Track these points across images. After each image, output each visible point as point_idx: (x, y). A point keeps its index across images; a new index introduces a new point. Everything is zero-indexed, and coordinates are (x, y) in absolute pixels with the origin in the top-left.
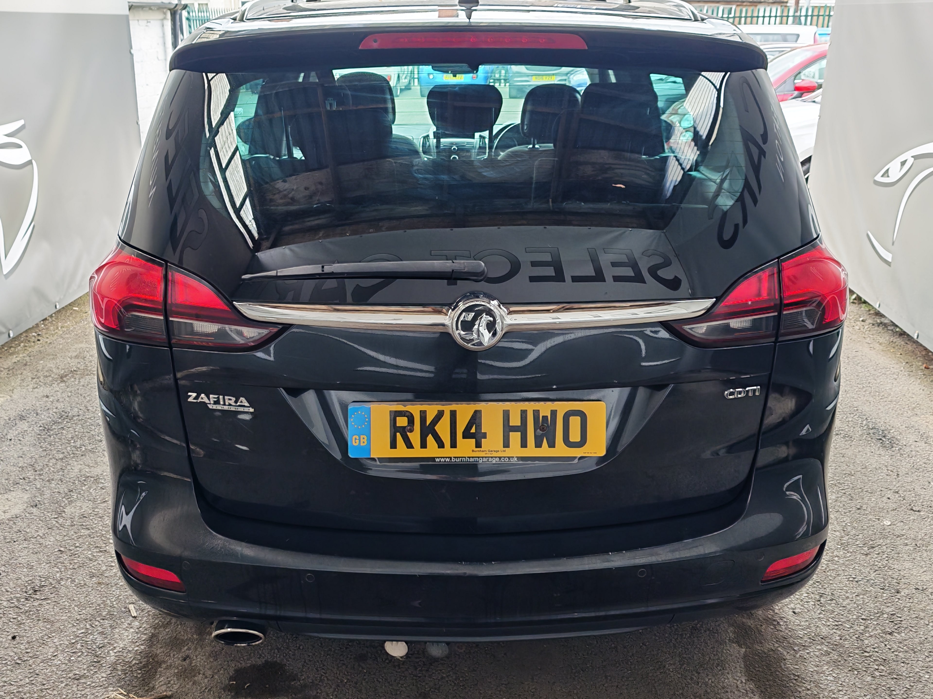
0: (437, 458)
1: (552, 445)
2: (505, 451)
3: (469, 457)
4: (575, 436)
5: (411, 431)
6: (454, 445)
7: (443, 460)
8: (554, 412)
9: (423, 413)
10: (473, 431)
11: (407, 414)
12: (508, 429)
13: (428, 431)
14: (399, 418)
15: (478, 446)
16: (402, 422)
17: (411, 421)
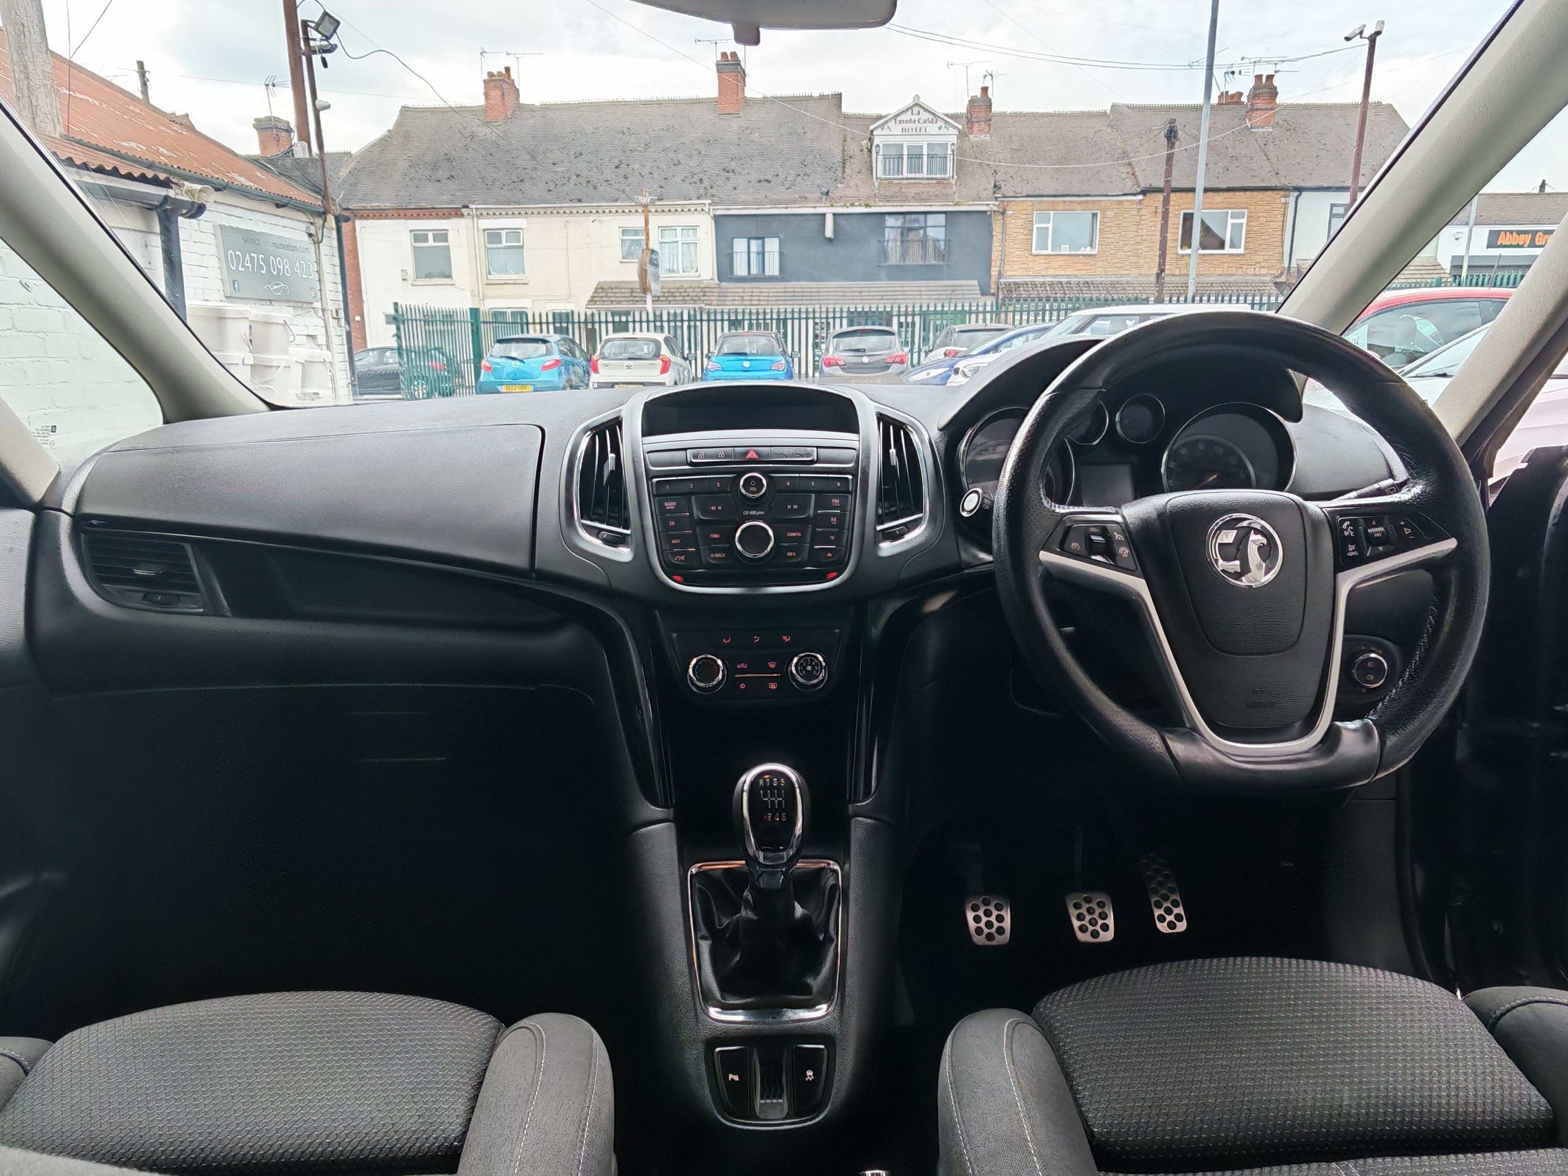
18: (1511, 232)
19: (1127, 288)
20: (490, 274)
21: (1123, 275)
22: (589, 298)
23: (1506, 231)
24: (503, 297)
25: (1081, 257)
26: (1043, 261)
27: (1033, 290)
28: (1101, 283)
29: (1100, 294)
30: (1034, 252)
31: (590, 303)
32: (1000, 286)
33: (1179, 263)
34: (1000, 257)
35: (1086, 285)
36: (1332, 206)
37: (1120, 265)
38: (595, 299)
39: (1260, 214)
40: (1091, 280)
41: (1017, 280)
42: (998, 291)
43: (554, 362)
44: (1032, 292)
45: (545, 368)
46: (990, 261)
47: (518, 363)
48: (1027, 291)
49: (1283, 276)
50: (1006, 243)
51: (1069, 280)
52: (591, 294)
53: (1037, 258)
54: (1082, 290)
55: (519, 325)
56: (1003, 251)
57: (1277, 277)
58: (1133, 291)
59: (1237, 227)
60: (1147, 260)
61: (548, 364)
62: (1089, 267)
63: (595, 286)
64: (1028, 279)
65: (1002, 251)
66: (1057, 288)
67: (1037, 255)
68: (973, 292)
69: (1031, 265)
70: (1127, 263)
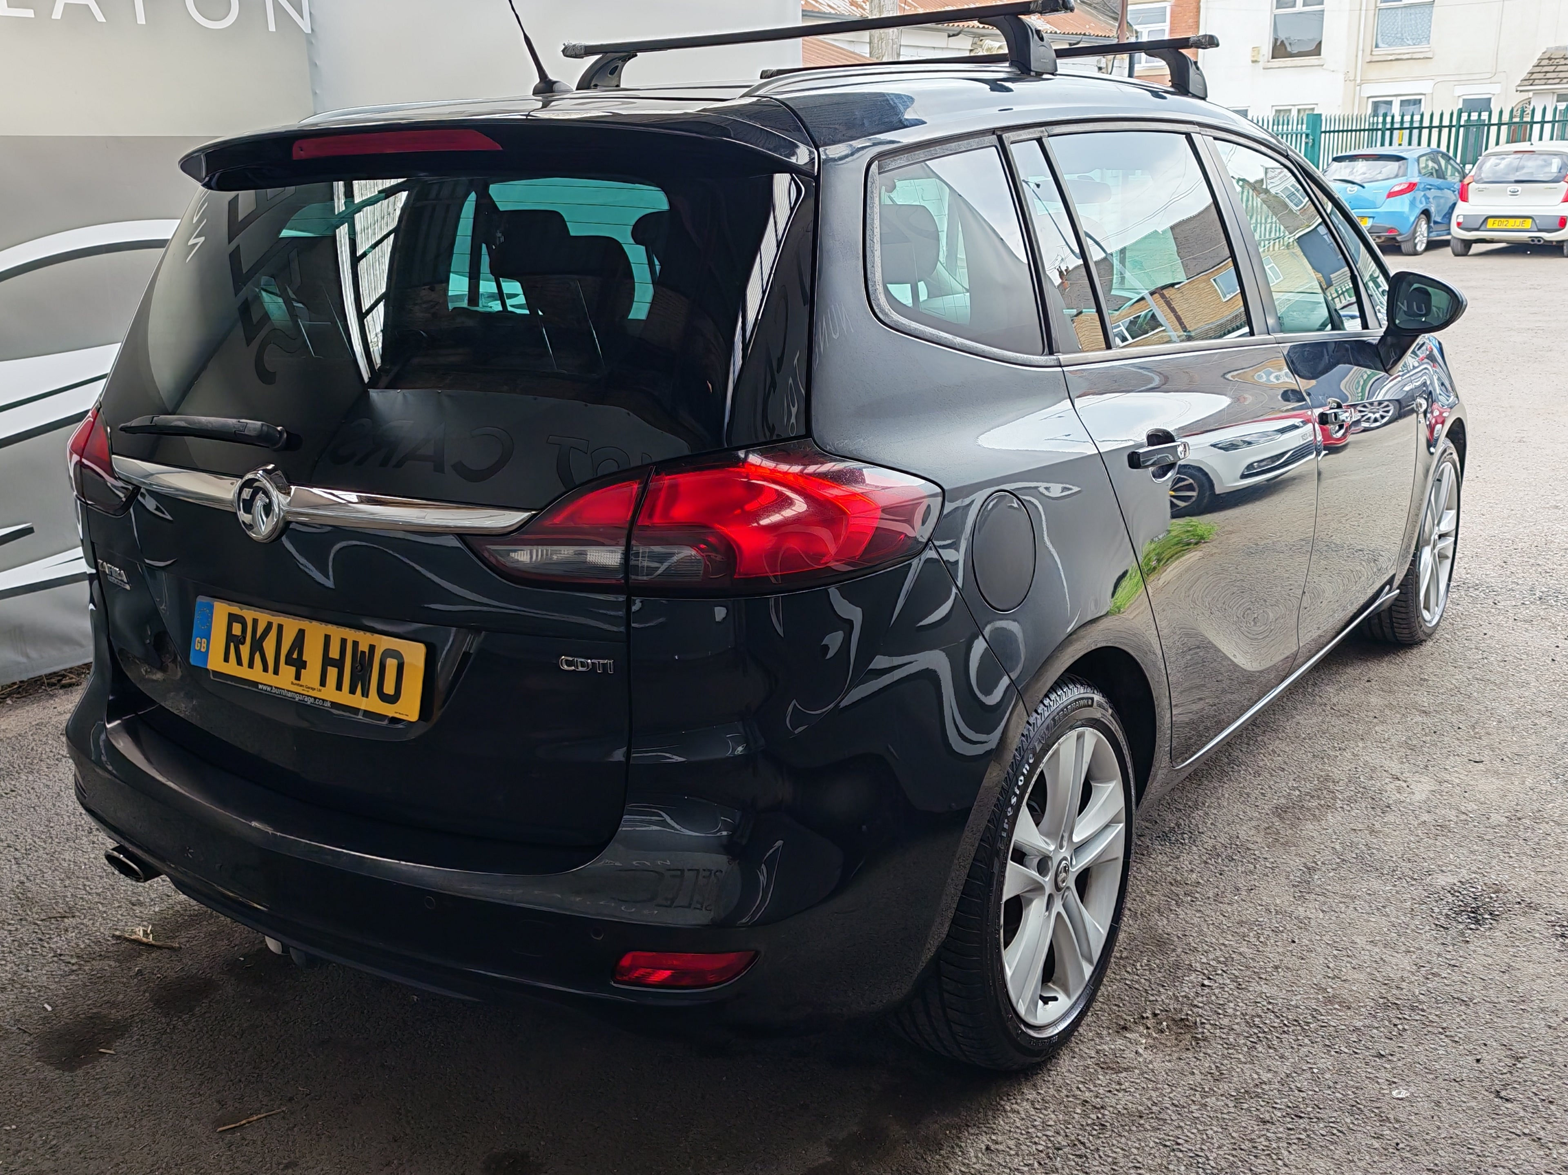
0: (262, 684)
1: (365, 693)
2: (320, 690)
3: (288, 691)
4: (389, 689)
5: (243, 643)
6: (276, 672)
7: (265, 688)
8: (372, 648)
9: (255, 621)
10: (295, 656)
11: (242, 620)
12: (327, 661)
13: (257, 646)
14: (235, 624)
15: (298, 677)
16: (237, 629)
17: (244, 631)
20: (1377, 46)
22: (1524, 75)
24: (1393, 80)
31: (1526, 83)
38: (1534, 76)
43: (1406, 186)
45: (1391, 195)
47: (1356, 187)
52: (1529, 68)
55: (1380, 133)
61: (1397, 189)
63: (1539, 55)
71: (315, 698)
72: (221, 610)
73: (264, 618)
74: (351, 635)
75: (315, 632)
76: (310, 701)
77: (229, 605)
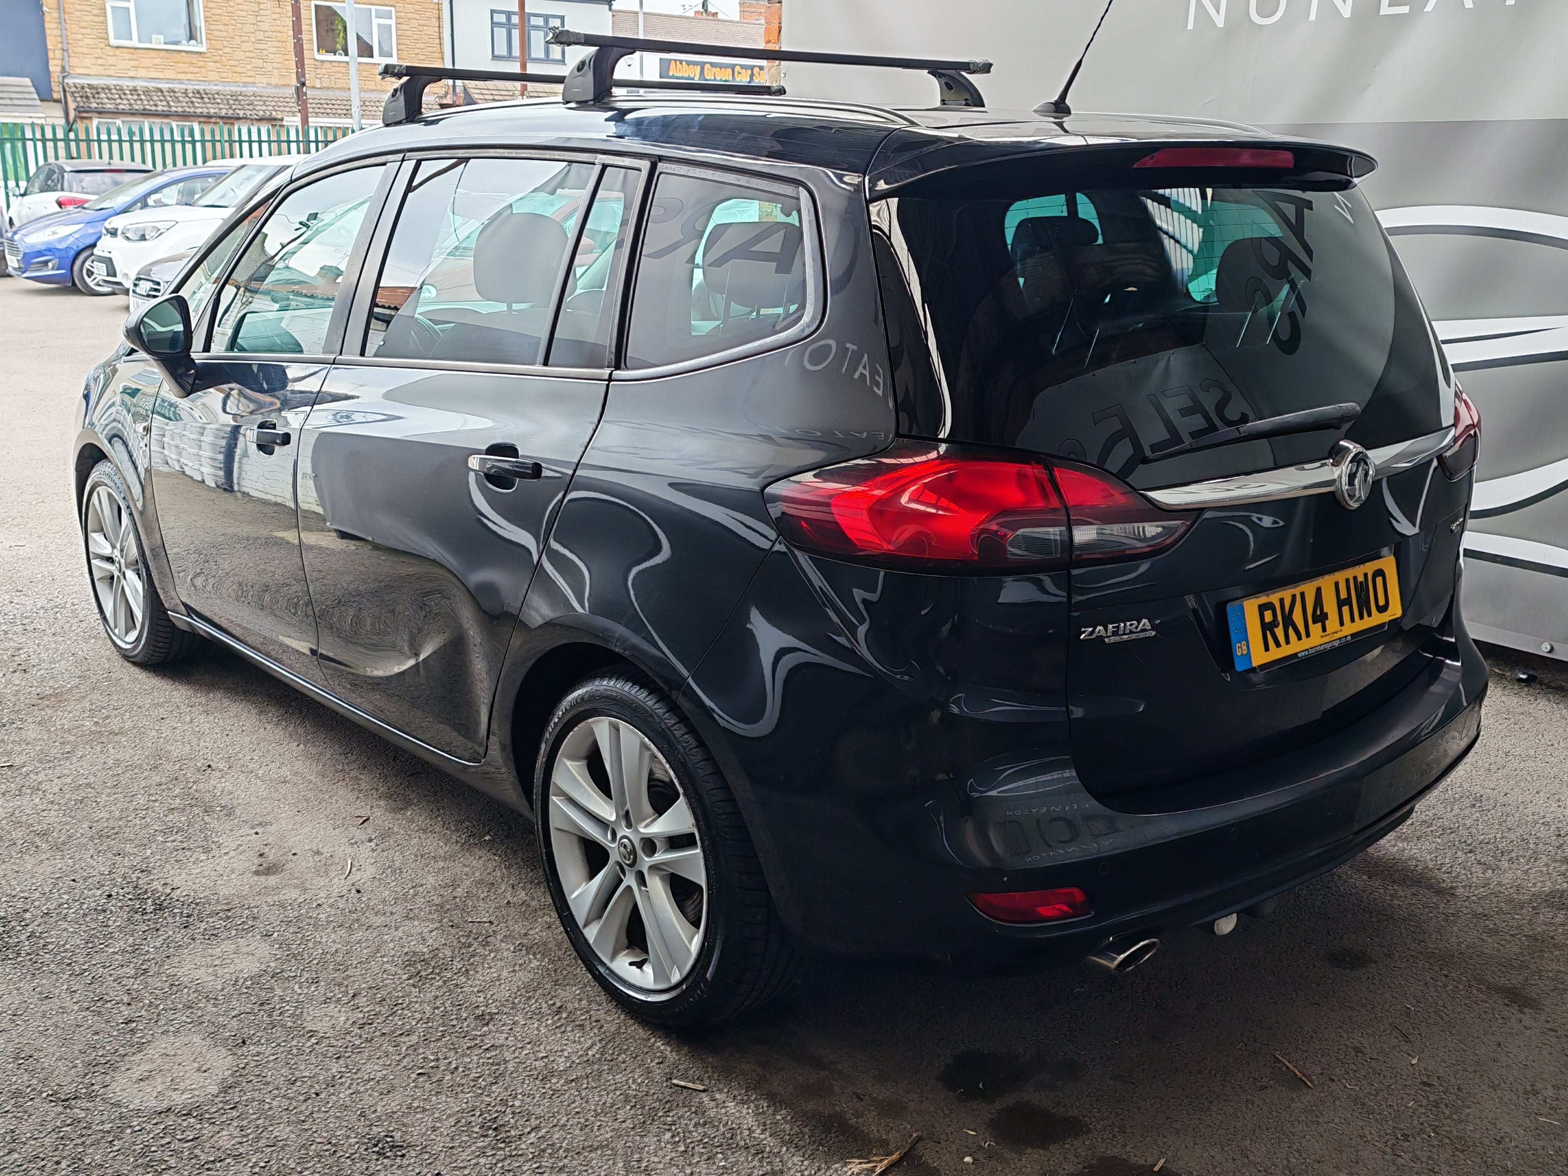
0: (1299, 652)
1: (1369, 613)
2: (1341, 630)
3: (1320, 645)
4: (1382, 602)
5: (1277, 626)
6: (1308, 635)
7: (1303, 654)
8: (1366, 575)
9: (1282, 601)
10: (1318, 613)
11: (1270, 606)
12: (1341, 603)
13: (1288, 622)
14: (1266, 613)
15: (1324, 630)
16: (1268, 616)
17: (1275, 614)
18: (681, 62)
19: (256, 103)
21: (245, 84)
23: (676, 61)
25: (183, 54)
26: (128, 56)
27: (121, 98)
28: (218, 94)
29: (220, 109)
30: (113, 41)
32: (67, 89)
33: (318, 71)
34: (60, 46)
35: (197, 95)
36: (493, 12)
37: (239, 69)
39: (410, 15)
40: (203, 87)
41: (94, 82)
42: (65, 97)
44: (119, 101)
46: (46, 50)
48: (112, 99)
49: (449, 96)
50: (68, 26)
51: (171, 86)
53: (117, 52)
54: (192, 102)
56: (64, 37)
57: (442, 97)
58: (264, 108)
59: (385, 30)
60: (275, 65)
62: (197, 70)
64: (111, 82)
65: (61, 36)
66: (155, 98)
67: (118, 47)
68: (26, 96)
69: (112, 61)
70: (249, 67)
71: (1340, 639)
72: (1251, 606)
73: (1286, 594)
74: (1349, 573)
75: (1326, 583)
76: (1336, 644)
77: (1256, 598)
